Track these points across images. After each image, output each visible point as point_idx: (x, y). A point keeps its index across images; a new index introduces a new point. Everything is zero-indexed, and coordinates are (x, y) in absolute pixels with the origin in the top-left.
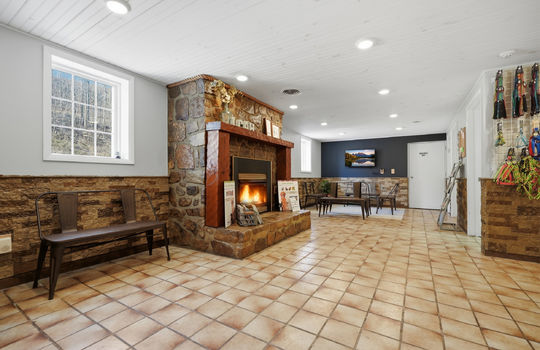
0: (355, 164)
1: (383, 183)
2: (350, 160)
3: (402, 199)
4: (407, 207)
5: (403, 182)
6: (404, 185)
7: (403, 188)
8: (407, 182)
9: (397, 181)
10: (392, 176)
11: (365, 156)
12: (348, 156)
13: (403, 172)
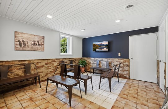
0: (98, 50)
1: (113, 62)
2: (95, 48)
3: (125, 73)
4: (129, 78)
5: (126, 61)
6: (127, 63)
7: (126, 66)
8: (129, 62)
9: (122, 61)
10: (119, 57)
11: (103, 45)
12: (94, 46)
13: (126, 55)
